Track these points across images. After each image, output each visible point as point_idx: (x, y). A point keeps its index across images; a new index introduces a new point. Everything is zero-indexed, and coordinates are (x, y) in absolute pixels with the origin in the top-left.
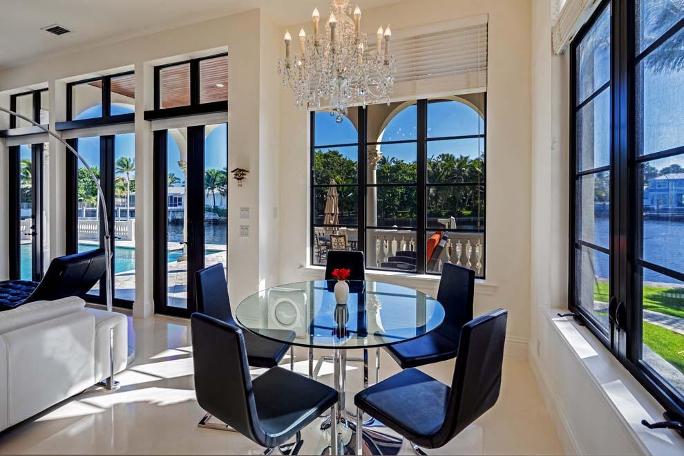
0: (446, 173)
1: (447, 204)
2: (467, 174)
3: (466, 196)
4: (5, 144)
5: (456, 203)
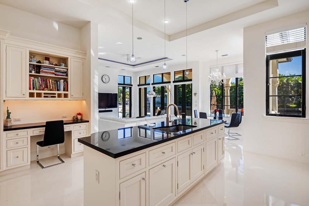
2: (292, 85)
4: (138, 87)
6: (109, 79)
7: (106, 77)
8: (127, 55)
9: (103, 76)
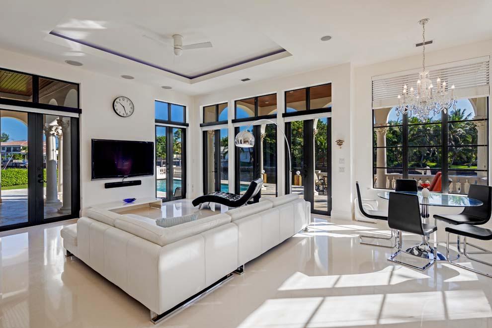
0: (412, 132)
1: (413, 156)
2: (432, 132)
3: (430, 151)
4: (202, 129)
5: (421, 157)
6: (133, 108)
7: (126, 104)
8: (174, 36)
9: (118, 100)
